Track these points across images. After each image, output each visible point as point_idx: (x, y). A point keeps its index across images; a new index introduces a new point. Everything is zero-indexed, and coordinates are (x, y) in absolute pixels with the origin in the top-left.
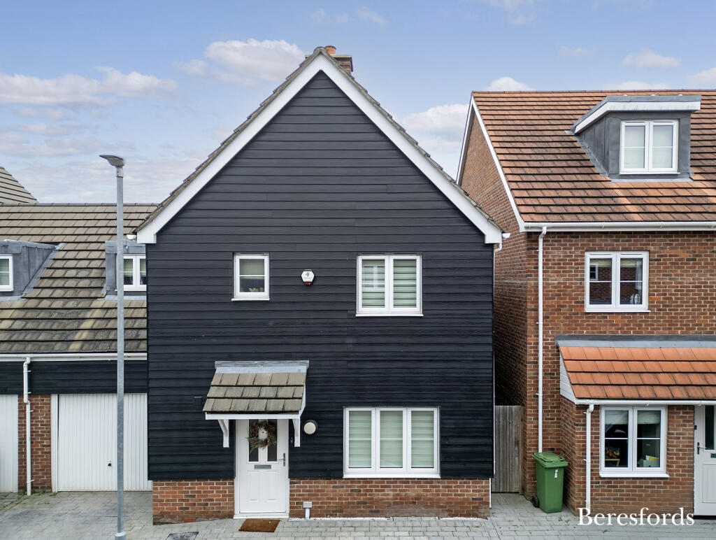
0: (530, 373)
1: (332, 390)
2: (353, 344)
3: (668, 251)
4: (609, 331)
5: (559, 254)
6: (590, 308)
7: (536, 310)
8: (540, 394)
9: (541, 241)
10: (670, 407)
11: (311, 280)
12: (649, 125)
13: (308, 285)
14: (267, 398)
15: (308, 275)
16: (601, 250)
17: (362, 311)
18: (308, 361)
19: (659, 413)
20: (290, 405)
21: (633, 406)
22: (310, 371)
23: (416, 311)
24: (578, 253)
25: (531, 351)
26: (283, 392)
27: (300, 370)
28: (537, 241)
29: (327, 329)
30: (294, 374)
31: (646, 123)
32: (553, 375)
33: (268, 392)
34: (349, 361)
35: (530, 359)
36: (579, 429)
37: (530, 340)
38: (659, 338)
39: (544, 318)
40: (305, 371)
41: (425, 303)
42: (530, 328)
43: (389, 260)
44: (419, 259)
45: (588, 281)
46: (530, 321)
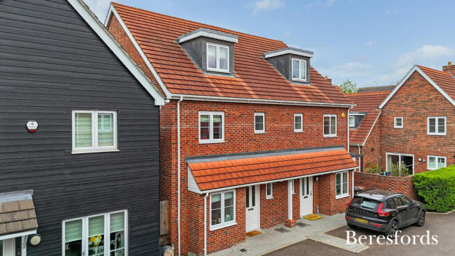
0: (173, 180)
1: (52, 209)
2: (70, 174)
3: (231, 112)
4: (209, 153)
5: (187, 112)
6: (201, 141)
7: (176, 144)
8: (179, 192)
9: (178, 104)
10: (237, 189)
11: (36, 128)
12: (218, 46)
13: (32, 132)
14: (6, 223)
15: (32, 124)
16: (205, 110)
17: (76, 150)
18: (32, 190)
19: (232, 193)
20: (28, 225)
21: (223, 191)
22: (36, 198)
23: (114, 148)
24: (195, 112)
25: (174, 168)
26: (17, 216)
27: (26, 198)
28: (176, 105)
29: (48, 165)
30: (23, 201)
31: (217, 45)
32: (185, 180)
33: (4, 218)
34: (66, 186)
35: (174, 172)
36: (201, 208)
37: (174, 161)
38: (229, 155)
39: (181, 148)
40: (31, 198)
41: (119, 142)
42: (174, 154)
43: (95, 114)
44: (115, 114)
45: (200, 127)
46: (173, 150)
